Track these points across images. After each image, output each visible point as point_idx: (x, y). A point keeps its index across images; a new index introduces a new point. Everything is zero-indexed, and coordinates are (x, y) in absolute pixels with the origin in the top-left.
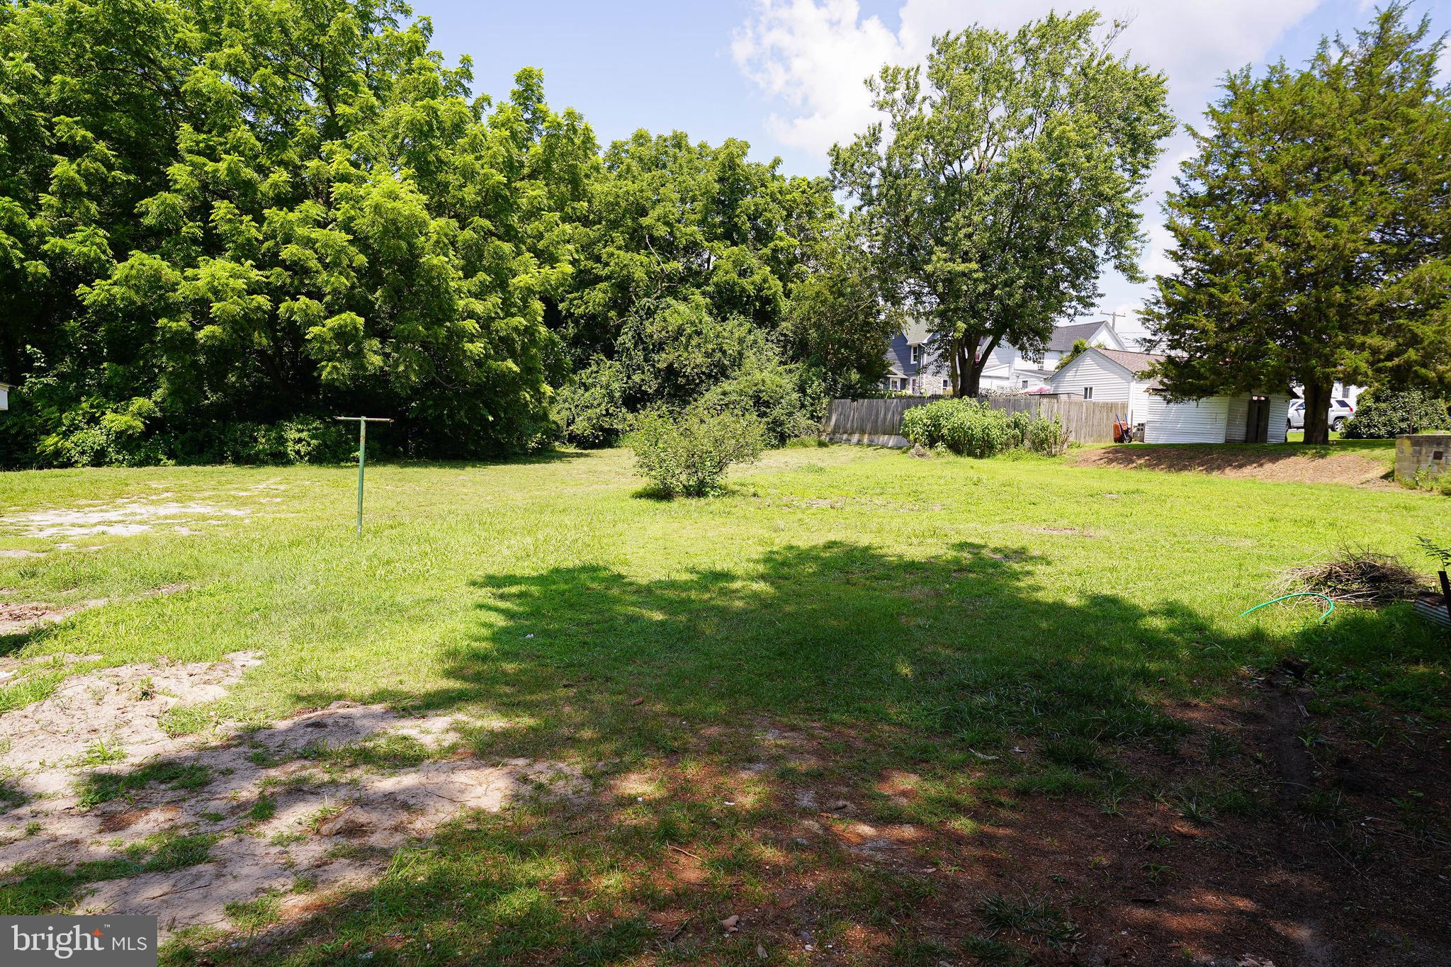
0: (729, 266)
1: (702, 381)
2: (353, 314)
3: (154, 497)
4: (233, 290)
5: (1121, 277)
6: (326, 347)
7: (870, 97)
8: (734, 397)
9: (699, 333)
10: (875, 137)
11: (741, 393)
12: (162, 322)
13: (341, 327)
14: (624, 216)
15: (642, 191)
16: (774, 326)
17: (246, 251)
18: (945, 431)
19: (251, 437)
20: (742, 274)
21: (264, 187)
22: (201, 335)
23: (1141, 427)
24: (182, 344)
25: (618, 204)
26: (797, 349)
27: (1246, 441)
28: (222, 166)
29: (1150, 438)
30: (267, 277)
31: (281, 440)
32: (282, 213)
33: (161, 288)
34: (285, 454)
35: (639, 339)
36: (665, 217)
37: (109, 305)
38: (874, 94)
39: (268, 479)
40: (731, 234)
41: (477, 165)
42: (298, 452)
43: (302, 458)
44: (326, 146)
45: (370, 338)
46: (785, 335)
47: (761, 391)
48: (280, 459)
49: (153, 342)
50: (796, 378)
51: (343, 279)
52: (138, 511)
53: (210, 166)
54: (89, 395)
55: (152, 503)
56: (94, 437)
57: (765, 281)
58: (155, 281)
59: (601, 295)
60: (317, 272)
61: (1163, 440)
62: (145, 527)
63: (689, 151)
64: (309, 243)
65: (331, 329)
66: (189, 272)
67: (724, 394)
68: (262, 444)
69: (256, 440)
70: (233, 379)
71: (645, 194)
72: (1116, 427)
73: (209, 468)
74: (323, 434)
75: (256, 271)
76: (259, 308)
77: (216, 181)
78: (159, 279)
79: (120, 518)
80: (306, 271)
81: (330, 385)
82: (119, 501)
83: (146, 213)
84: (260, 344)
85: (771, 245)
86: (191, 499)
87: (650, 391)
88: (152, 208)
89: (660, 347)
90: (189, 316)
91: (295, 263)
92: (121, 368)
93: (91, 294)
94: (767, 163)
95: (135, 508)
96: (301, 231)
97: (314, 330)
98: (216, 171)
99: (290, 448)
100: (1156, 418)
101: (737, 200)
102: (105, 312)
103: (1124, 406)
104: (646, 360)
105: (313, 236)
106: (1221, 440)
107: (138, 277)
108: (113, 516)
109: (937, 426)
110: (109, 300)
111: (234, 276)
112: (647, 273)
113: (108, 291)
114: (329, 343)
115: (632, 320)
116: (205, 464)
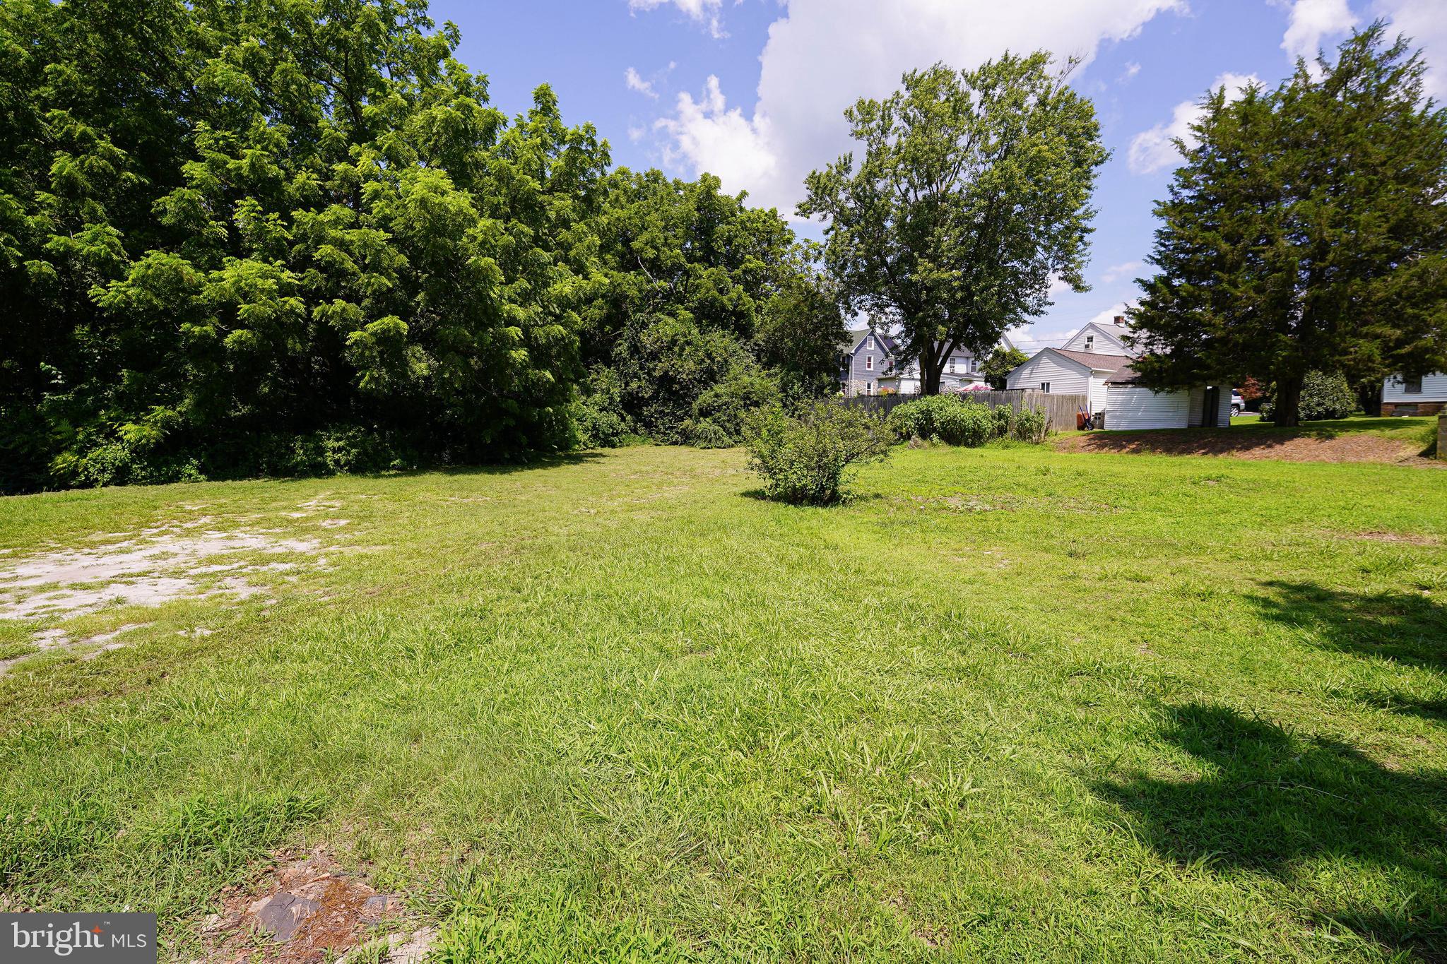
0: (710, 285)
1: (694, 386)
2: (396, 319)
3: (189, 525)
4: (262, 291)
5: (1067, 287)
6: (367, 353)
7: (849, 127)
8: (726, 399)
9: (688, 343)
10: (846, 166)
11: (733, 395)
12: (185, 326)
13: (384, 331)
14: (615, 240)
15: (629, 218)
16: (749, 337)
17: (276, 250)
18: (937, 424)
19: (288, 448)
20: (721, 291)
21: (291, 189)
22: (229, 341)
23: (1100, 416)
24: (208, 350)
25: (609, 229)
26: (770, 357)
27: (1202, 426)
28: (245, 163)
29: (1109, 425)
30: (300, 280)
31: (321, 451)
32: (311, 214)
33: (184, 290)
34: (325, 465)
35: (635, 349)
36: (652, 242)
37: (126, 308)
38: (853, 124)
39: (316, 493)
40: (709, 257)
41: (514, 169)
42: (337, 462)
43: (342, 467)
44: (354, 149)
45: (412, 344)
46: (759, 345)
47: (750, 393)
48: (318, 470)
49: (176, 349)
50: (777, 381)
51: (385, 281)
52: (172, 548)
53: (232, 164)
54: (107, 408)
55: (188, 533)
56: (115, 453)
57: (739, 298)
58: (177, 283)
59: (597, 311)
60: (354, 274)
61: (1123, 426)
62: (182, 582)
63: (666, 185)
64: (342, 245)
65: (374, 334)
66: (215, 274)
67: (717, 396)
68: (300, 455)
69: (293, 451)
70: (266, 390)
71: (633, 221)
72: (1079, 417)
73: (246, 483)
74: (363, 442)
75: (288, 273)
76: (292, 311)
77: (240, 177)
78: (181, 280)
79: (145, 566)
80: (343, 274)
81: (368, 394)
82: (147, 532)
83: (165, 212)
84: (294, 350)
85: (743, 266)
86: (236, 525)
87: (646, 396)
88: (169, 205)
89: (654, 356)
90: (215, 320)
91: (330, 264)
92: (140, 375)
93: (106, 295)
94: (734, 196)
95: (166, 544)
96: (333, 233)
97: (355, 335)
98: (240, 168)
99: (329, 458)
100: (1116, 407)
101: (712, 228)
102: (122, 316)
103: (1085, 398)
104: (641, 368)
105: (348, 237)
106: (1183, 425)
107: (157, 277)
108: (136, 561)
109: (930, 420)
110: (124, 302)
111: (264, 276)
112: (640, 291)
113: (124, 292)
114: (371, 349)
115: (627, 333)
116: (241, 478)
